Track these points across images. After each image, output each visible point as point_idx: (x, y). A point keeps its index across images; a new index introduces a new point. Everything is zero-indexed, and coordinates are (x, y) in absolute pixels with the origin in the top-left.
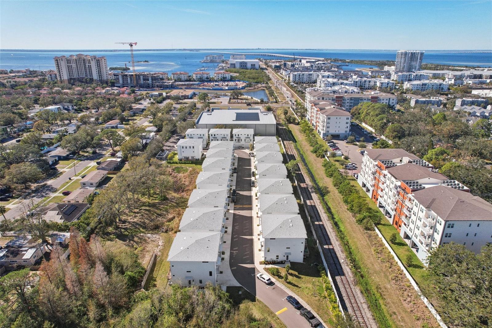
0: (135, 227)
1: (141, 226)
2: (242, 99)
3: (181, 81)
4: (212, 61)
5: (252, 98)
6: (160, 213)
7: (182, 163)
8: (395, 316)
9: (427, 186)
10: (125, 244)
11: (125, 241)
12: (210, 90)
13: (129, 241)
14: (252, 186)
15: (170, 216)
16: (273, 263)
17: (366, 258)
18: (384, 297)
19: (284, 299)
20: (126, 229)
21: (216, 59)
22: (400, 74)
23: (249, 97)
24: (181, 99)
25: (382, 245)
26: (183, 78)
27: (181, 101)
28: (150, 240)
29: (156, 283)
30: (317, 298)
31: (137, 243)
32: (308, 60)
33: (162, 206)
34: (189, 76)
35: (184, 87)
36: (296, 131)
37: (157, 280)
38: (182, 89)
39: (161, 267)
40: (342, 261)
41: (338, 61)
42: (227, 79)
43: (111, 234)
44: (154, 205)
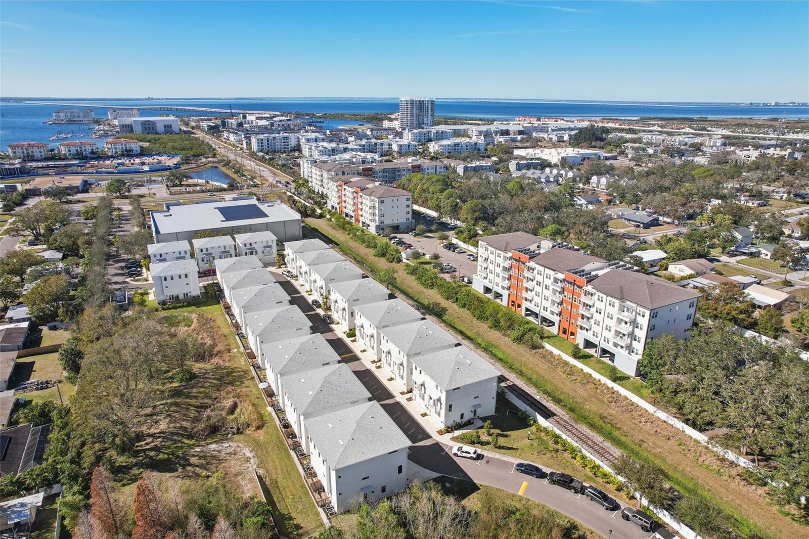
0: (171, 440)
1: (182, 435)
2: (189, 186)
3: (34, 161)
4: (71, 122)
5: (207, 182)
6: (198, 404)
7: (169, 309)
8: (645, 445)
9: (600, 273)
10: (178, 476)
11: (174, 470)
12: (113, 173)
13: (184, 468)
14: (330, 323)
15: (228, 403)
16: (458, 427)
17: (560, 385)
18: (618, 426)
19: (513, 471)
20: (155, 449)
21: (79, 116)
22: (415, 131)
23: (201, 181)
24: (69, 195)
25: (566, 363)
26: (37, 155)
27: (70, 198)
28: (223, 454)
29: (295, 522)
30: (547, 455)
31: (201, 466)
32: (258, 116)
33: (194, 390)
34: (52, 150)
35: (51, 171)
36: (325, 227)
37: (294, 515)
38: (48, 174)
39: (283, 493)
40: (538, 398)
41: (302, 115)
42: (135, 152)
43: (131, 468)
44: (176, 393)
